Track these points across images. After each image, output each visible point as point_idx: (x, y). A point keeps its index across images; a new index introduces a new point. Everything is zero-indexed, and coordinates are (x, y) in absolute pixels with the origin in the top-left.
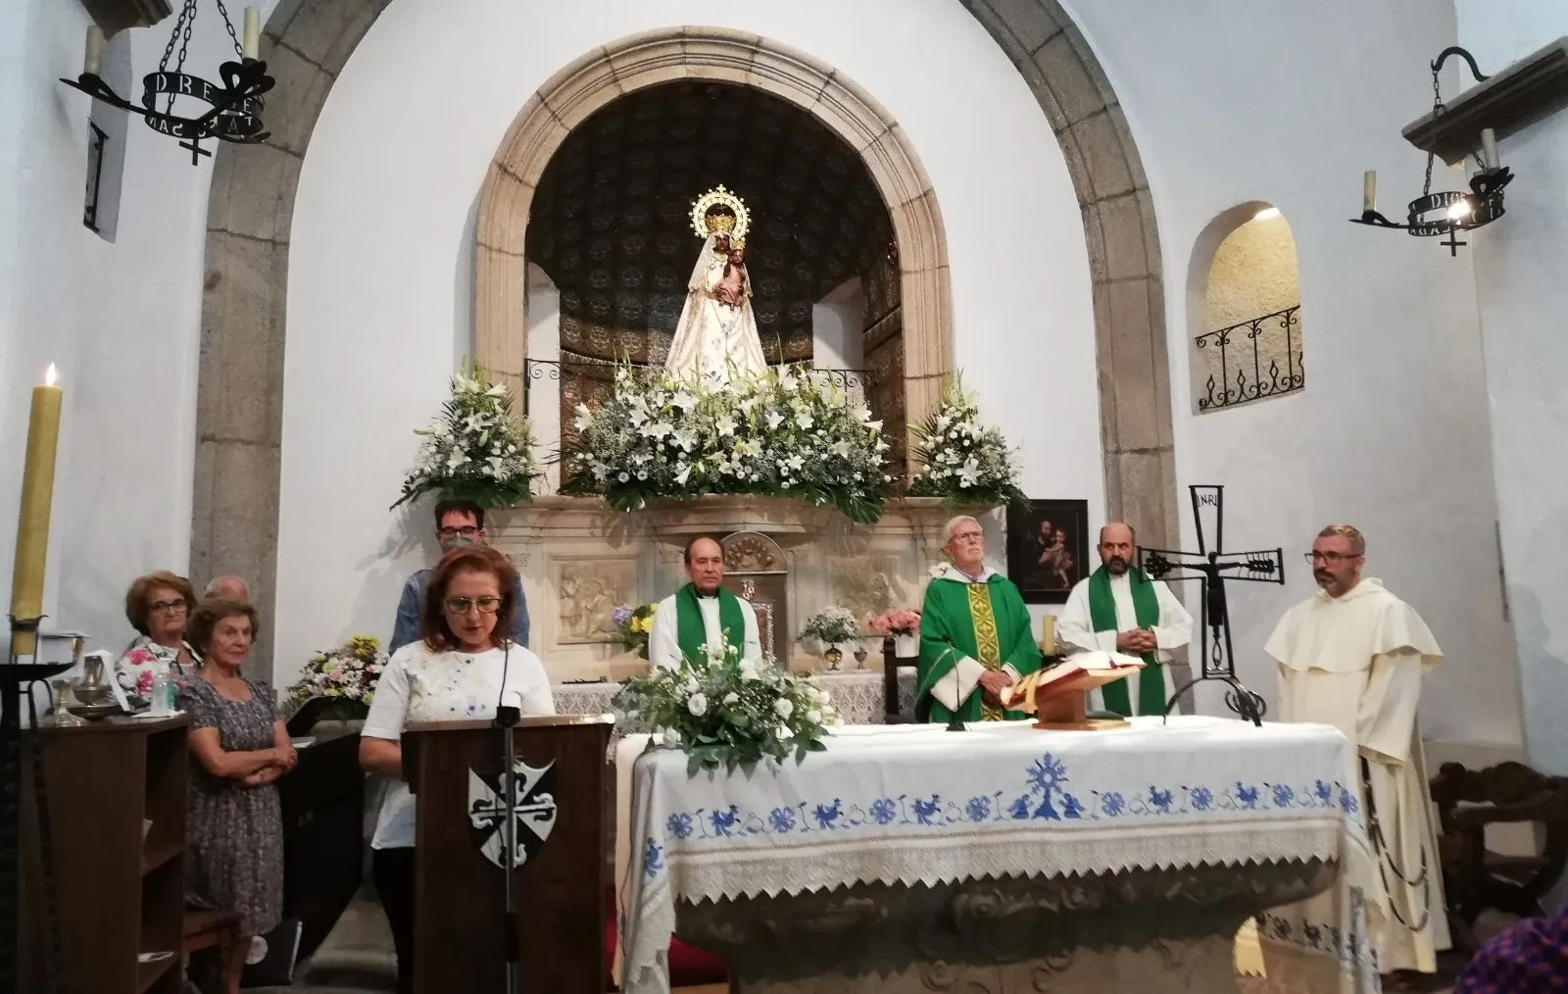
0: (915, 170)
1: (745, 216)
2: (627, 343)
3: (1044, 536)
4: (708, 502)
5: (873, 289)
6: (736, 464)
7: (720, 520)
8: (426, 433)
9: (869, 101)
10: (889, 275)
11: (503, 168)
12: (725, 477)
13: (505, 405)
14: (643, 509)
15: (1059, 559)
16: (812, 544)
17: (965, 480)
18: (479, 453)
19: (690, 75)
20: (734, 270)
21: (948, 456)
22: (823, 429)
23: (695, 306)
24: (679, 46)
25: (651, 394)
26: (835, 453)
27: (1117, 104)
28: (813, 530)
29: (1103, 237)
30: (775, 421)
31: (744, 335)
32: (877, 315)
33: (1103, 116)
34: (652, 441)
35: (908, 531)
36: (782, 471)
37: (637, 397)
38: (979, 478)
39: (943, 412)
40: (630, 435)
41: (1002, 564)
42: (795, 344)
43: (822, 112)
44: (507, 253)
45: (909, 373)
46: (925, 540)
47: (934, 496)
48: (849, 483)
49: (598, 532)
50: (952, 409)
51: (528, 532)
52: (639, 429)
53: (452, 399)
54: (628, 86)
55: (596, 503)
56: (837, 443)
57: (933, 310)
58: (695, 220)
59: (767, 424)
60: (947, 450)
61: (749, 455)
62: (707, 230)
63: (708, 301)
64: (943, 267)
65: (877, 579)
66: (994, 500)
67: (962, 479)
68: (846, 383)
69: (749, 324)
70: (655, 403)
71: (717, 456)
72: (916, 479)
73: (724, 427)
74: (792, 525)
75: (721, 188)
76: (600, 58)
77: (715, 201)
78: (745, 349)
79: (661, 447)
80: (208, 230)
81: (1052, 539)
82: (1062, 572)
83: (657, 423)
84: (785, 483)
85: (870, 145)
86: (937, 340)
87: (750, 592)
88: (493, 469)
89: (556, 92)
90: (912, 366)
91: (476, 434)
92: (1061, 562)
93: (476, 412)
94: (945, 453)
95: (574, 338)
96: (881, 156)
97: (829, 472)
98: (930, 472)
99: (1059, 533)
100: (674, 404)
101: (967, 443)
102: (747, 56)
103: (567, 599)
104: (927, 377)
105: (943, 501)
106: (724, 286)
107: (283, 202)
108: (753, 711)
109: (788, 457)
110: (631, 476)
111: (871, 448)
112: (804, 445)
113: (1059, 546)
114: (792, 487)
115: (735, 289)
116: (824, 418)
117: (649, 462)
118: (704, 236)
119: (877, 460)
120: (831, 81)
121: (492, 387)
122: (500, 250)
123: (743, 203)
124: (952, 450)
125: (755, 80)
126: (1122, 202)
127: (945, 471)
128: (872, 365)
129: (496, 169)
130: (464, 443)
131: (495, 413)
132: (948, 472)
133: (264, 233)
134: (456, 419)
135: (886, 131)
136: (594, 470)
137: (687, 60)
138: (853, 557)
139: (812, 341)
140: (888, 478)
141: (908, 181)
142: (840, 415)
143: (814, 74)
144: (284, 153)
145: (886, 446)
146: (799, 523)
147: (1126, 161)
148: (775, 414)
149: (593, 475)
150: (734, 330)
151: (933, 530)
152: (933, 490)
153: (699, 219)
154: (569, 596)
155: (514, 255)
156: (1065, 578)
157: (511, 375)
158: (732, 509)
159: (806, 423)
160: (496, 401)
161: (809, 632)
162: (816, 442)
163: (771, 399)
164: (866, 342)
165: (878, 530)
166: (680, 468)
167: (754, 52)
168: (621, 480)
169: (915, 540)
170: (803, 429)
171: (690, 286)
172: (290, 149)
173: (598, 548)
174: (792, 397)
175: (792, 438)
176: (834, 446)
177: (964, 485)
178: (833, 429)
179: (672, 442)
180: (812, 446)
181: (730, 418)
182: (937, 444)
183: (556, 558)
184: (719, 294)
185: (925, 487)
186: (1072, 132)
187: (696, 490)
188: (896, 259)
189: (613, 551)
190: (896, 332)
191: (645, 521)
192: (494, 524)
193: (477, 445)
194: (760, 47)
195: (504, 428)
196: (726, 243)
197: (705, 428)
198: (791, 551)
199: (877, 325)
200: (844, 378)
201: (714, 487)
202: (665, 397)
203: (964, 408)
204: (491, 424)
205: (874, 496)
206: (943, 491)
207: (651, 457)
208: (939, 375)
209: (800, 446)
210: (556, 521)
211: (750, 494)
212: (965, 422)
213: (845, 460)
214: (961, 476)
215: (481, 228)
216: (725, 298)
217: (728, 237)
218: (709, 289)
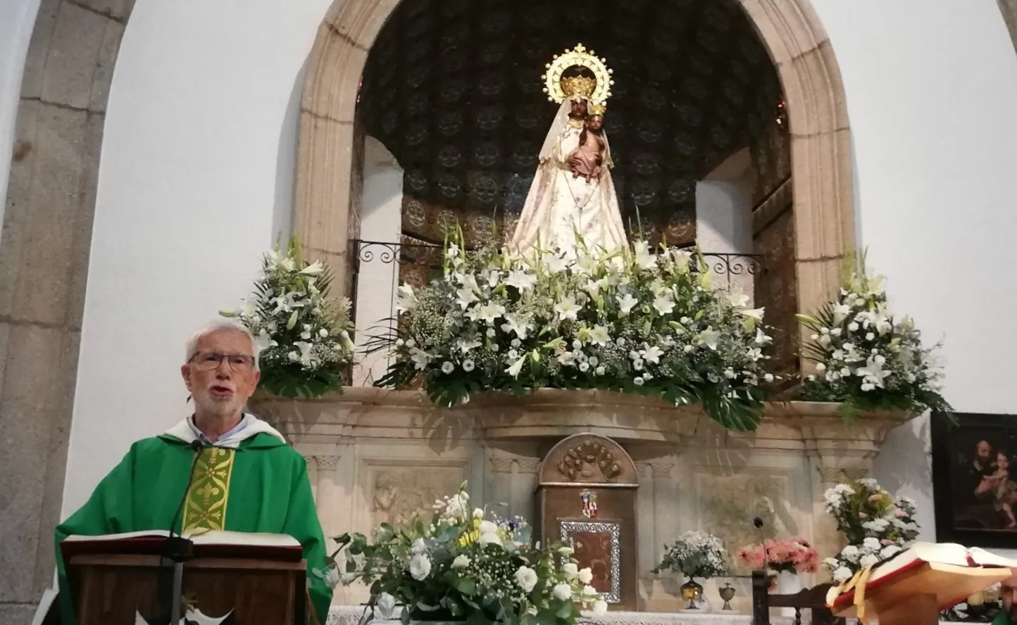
0: (808, 20)
1: (607, 78)
2: (480, 228)
3: (981, 460)
4: (544, 399)
5: (763, 160)
6: (578, 353)
7: (560, 419)
10: (779, 142)
11: (333, 30)
12: (567, 371)
13: (322, 286)
14: (467, 406)
15: (1001, 490)
16: (675, 457)
17: (868, 382)
18: (287, 336)
20: (591, 138)
21: (847, 352)
22: (687, 316)
23: (547, 177)
25: (484, 274)
26: (700, 343)
28: (676, 439)
30: (627, 304)
31: (601, 210)
32: (767, 189)
34: (482, 326)
35: (799, 445)
36: (635, 364)
37: (467, 275)
38: (886, 380)
39: (842, 299)
40: (457, 319)
41: (927, 494)
42: (675, 229)
44: (335, 121)
45: (802, 253)
46: (820, 457)
47: (829, 401)
48: (719, 381)
49: (418, 433)
50: (853, 296)
51: (338, 430)
52: (467, 311)
53: (264, 278)
55: (414, 398)
56: (703, 332)
57: (830, 180)
58: (548, 83)
59: (619, 309)
60: (846, 346)
61: (594, 343)
62: (561, 94)
63: (561, 172)
64: (843, 129)
65: (759, 506)
66: (911, 409)
67: (864, 380)
68: (729, 269)
69: (608, 198)
70: (487, 282)
71: (557, 343)
72: (809, 381)
73: (565, 310)
74: (648, 430)
75: (580, 48)
77: (572, 63)
78: (602, 226)
79: (491, 333)
80: (22, 98)
81: (993, 464)
82: (1006, 507)
83: (487, 305)
84: (638, 378)
86: (836, 216)
87: (591, 508)
88: (301, 355)
90: (806, 245)
91: (286, 315)
92: (1004, 495)
93: (287, 291)
94: (844, 350)
95: (418, 222)
97: (694, 367)
98: (825, 372)
99: (1001, 457)
100: (508, 283)
101: (870, 336)
103: (379, 511)
104: (825, 259)
105: (840, 408)
106: (579, 155)
107: (102, 70)
108: (487, 578)
109: (643, 348)
110: (456, 366)
111: (748, 339)
112: (665, 334)
113: (1002, 473)
114: (647, 382)
115: (592, 158)
116: (690, 303)
117: (477, 349)
118: (559, 100)
119: (755, 354)
121: (308, 265)
122: (326, 118)
123: (604, 64)
124: (852, 345)
127: (843, 370)
128: (762, 249)
129: (326, 30)
130: (272, 326)
131: (309, 294)
132: (845, 372)
133: (80, 102)
134: (266, 299)
136: (414, 359)
138: (728, 475)
139: (695, 225)
140: (769, 377)
141: (799, 35)
142: (708, 300)
144: (106, 19)
145: (768, 338)
146: (657, 428)
148: (629, 296)
149: (413, 364)
150: (589, 205)
151: (830, 445)
152: (828, 395)
153: (554, 82)
154: (383, 508)
155: (343, 123)
156: (1011, 516)
157: (334, 254)
158: (574, 409)
159: (665, 306)
160: (311, 281)
161: (668, 563)
162: (679, 331)
163: (626, 279)
164: (756, 221)
165: (759, 443)
166: (511, 357)
168: (445, 371)
169: (808, 457)
170: (662, 314)
171: (540, 157)
172: (112, 15)
173: (417, 452)
174: (652, 278)
175: (648, 325)
176: (699, 336)
177: (866, 387)
178: (699, 314)
179: (504, 327)
180: (674, 335)
181: (574, 300)
182: (832, 336)
183: (370, 462)
184: (572, 164)
185: (820, 390)
187: (529, 383)
188: (786, 122)
189: (435, 457)
190: (787, 207)
191: (473, 421)
192: (302, 420)
193: (285, 329)
195: (317, 310)
196: (583, 108)
197: (544, 311)
198: (650, 465)
199: (766, 202)
200: (728, 263)
201: (551, 381)
202: (500, 276)
203: (868, 294)
204: (303, 305)
205: (751, 398)
206: (840, 395)
207: (480, 344)
208: (840, 257)
209: (658, 335)
210: (370, 418)
211: (595, 389)
212: (869, 311)
213: (714, 353)
214: (863, 377)
215: (306, 93)
216: (581, 168)
217: (586, 101)
218: (562, 159)
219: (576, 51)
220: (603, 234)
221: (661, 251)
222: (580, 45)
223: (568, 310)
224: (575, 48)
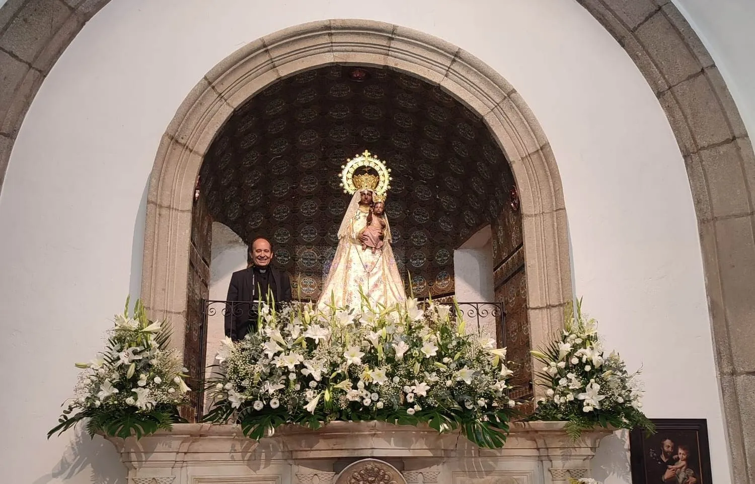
0: (532, 129)
1: (387, 175)
3: (666, 454)
4: (334, 429)
5: (501, 234)
6: (362, 391)
7: (348, 444)
8: (85, 367)
9: (490, 73)
10: (513, 219)
11: (173, 140)
12: (354, 405)
14: (274, 436)
15: (682, 476)
16: (440, 466)
18: (126, 385)
19: (336, 61)
20: (375, 219)
21: (570, 380)
22: (449, 356)
23: (342, 249)
24: (327, 37)
25: (289, 327)
26: (458, 379)
27: (714, 66)
28: (440, 453)
29: (707, 181)
30: (401, 349)
31: (383, 274)
32: (505, 255)
33: (701, 77)
34: (286, 372)
35: (535, 453)
36: (408, 397)
37: (275, 330)
38: (601, 403)
39: (564, 339)
42: (440, 283)
43: (449, 85)
44: (177, 210)
45: (532, 304)
46: (551, 461)
47: (557, 419)
48: (473, 408)
49: (238, 456)
50: (573, 336)
51: (172, 457)
52: (273, 359)
53: (114, 335)
54: (285, 71)
55: (232, 430)
56: (461, 370)
57: (552, 247)
58: (344, 180)
59: (395, 354)
60: (570, 375)
61: (374, 382)
62: (354, 188)
63: (353, 246)
64: (560, 210)
66: (618, 425)
67: (585, 404)
68: (478, 314)
70: (291, 335)
71: (345, 384)
72: (540, 402)
73: (353, 356)
74: (419, 449)
75: (366, 153)
76: (259, 49)
77: (361, 164)
78: (385, 286)
79: (293, 377)
81: (675, 457)
83: (289, 354)
84: (410, 409)
85: (492, 110)
86: (557, 274)
89: (222, 77)
90: (534, 298)
91: (126, 367)
92: (685, 479)
93: (130, 346)
94: (567, 378)
96: (502, 118)
97: (453, 397)
98: (554, 395)
99: (680, 451)
100: (307, 336)
101: (588, 368)
102: (384, 43)
104: (549, 307)
105: (567, 426)
106: (366, 233)
109: (414, 384)
110: (265, 404)
111: (494, 374)
112: (431, 372)
114: (417, 412)
115: (376, 235)
116: (450, 347)
117: (281, 391)
118: (351, 192)
119: (501, 386)
120: (457, 59)
121: (150, 324)
122: (169, 207)
123: (385, 165)
124: (574, 375)
125: (392, 63)
126: (723, 149)
127: (568, 396)
128: (502, 298)
129: (167, 140)
130: (114, 375)
131: (148, 348)
132: (570, 397)
135: (505, 97)
136: (230, 399)
137: (334, 48)
138: (481, 478)
139: (454, 280)
140: (512, 403)
141: (526, 140)
142: (464, 343)
143: (442, 54)
145: (510, 372)
146: (425, 447)
147: (724, 113)
148: (402, 343)
149: (230, 403)
150: (375, 270)
151: (559, 452)
152: (557, 414)
153: (347, 179)
155: (183, 211)
157: (175, 313)
158: (357, 436)
159: (430, 350)
162: (442, 369)
163: (401, 329)
164: (496, 278)
165: (505, 452)
166: (308, 396)
167: (391, 39)
168: (256, 408)
169: (542, 461)
170: (428, 356)
171: (338, 234)
172: (1, 132)
173: (238, 470)
174: (421, 327)
175: (418, 365)
176: (455, 373)
177: (586, 409)
178: (457, 356)
179: (303, 372)
180: (438, 372)
181: (358, 348)
182: (558, 368)
183: (199, 480)
184: (362, 239)
185: (549, 411)
186: (672, 93)
187: (324, 417)
188: (518, 206)
189: (253, 475)
190: (520, 268)
191: (281, 445)
192: (142, 450)
193: (125, 378)
194: (395, 34)
196: (369, 197)
198: (421, 473)
199: (504, 264)
200: (477, 310)
201: (341, 415)
202: (301, 329)
203: (584, 336)
204: (141, 358)
205: (498, 420)
206: (567, 415)
207: (283, 386)
208: (560, 305)
209: (426, 373)
210: (197, 446)
211: (375, 421)
212: (585, 348)
213: (469, 386)
214: (584, 400)
215: (152, 189)
216: (367, 243)
217: (372, 192)
218: (354, 236)
219: (364, 156)
220: (385, 292)
221: (428, 305)
222: (366, 151)
223: (354, 357)
224: (363, 154)
